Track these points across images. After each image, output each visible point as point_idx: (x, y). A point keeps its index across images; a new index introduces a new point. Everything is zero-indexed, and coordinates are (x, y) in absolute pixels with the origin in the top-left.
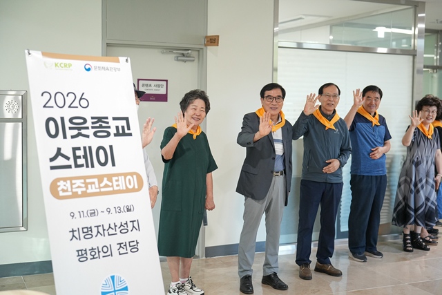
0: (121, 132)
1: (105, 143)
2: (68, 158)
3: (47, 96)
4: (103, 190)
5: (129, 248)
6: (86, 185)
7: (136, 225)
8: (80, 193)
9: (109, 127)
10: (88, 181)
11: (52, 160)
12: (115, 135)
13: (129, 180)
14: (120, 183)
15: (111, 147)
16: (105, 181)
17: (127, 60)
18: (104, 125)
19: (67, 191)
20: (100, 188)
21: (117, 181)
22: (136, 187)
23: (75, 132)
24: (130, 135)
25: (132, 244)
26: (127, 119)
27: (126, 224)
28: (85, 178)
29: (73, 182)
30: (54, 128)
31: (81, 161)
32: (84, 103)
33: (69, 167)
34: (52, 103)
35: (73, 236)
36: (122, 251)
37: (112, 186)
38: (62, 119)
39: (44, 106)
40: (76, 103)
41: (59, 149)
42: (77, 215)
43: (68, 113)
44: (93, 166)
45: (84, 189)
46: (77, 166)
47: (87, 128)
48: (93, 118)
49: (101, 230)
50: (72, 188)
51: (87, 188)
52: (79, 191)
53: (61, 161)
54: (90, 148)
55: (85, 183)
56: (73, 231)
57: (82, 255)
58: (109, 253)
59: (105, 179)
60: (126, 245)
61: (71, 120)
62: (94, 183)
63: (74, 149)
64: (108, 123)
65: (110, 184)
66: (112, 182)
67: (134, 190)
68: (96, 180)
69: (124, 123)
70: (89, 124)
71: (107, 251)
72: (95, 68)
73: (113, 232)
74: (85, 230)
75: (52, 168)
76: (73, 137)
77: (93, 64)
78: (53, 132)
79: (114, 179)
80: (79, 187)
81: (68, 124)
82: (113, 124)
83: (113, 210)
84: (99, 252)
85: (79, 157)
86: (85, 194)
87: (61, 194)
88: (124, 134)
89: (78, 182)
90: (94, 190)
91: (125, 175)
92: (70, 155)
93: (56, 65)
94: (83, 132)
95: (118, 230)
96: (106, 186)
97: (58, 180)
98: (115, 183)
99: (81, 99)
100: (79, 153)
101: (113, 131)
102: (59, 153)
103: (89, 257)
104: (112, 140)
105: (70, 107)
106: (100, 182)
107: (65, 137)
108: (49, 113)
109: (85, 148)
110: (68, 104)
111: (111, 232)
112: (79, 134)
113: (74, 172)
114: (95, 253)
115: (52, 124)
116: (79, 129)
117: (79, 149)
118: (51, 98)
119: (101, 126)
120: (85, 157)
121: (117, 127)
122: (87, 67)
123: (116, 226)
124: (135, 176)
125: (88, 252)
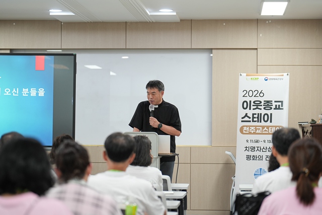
1: (269, 112)
2: (250, 118)
3: (245, 92)
6: (256, 129)
11: (242, 118)
12: (274, 109)
15: (271, 114)
16: (265, 129)
19: (247, 131)
20: (262, 131)
23: (255, 107)
24: (282, 109)
26: (282, 102)
28: (256, 126)
30: (246, 105)
32: (262, 95)
33: (250, 121)
34: (247, 95)
37: (268, 131)
38: (250, 101)
40: (258, 95)
41: (246, 114)
42: (249, 141)
43: (253, 99)
44: (261, 122)
46: (253, 121)
47: (261, 105)
48: (264, 101)
49: (259, 149)
52: (252, 132)
53: (246, 119)
54: (261, 114)
56: (246, 147)
57: (248, 157)
61: (254, 102)
63: (253, 114)
66: (268, 129)
68: (261, 128)
69: (280, 104)
70: (262, 104)
72: (270, 79)
75: (242, 121)
76: (254, 109)
78: (245, 107)
79: (270, 128)
80: (253, 130)
81: (252, 104)
82: (274, 104)
85: (255, 118)
86: (255, 133)
87: (244, 132)
88: (279, 109)
89: (252, 128)
90: (259, 132)
92: (251, 117)
94: (259, 107)
95: (267, 150)
96: (266, 131)
97: (244, 126)
98: (270, 130)
100: (255, 116)
101: (274, 107)
103: (252, 159)
104: (272, 111)
106: (263, 129)
107: (250, 109)
108: (245, 99)
109: (258, 114)
110: (254, 95)
112: (257, 108)
113: (252, 124)
114: (254, 158)
115: (245, 103)
117: (256, 114)
119: (268, 105)
120: (258, 118)
121: (276, 106)
123: (266, 148)
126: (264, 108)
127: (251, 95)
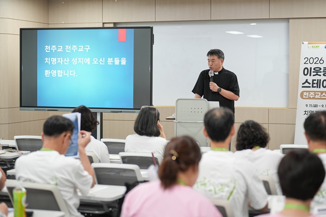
126: (324, 75)
127: (311, 62)
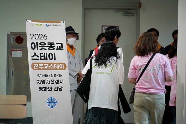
0: (59, 48)
4: (50, 68)
5: (58, 89)
7: (62, 82)
8: (41, 68)
9: (54, 46)
10: (45, 64)
13: (61, 65)
14: (57, 66)
17: (64, 22)
18: (52, 45)
21: (56, 65)
22: (63, 68)
25: (59, 88)
27: (58, 80)
29: (39, 64)
31: (43, 58)
35: (38, 82)
36: (56, 89)
39: (31, 39)
45: (43, 67)
50: (39, 66)
51: (44, 67)
55: (44, 65)
58: (51, 89)
59: (51, 64)
60: (57, 88)
62: (47, 65)
64: (54, 45)
65: (53, 66)
67: (62, 69)
71: (50, 89)
73: (53, 83)
74: (43, 81)
77: (50, 24)
83: (53, 75)
84: (47, 89)
91: (59, 64)
93: (36, 25)
99: (44, 36)
102: (35, 54)
105: (40, 39)
111: (52, 82)
116: (43, 47)
118: (33, 36)
122: (47, 25)
124: (63, 64)
125: (43, 88)
